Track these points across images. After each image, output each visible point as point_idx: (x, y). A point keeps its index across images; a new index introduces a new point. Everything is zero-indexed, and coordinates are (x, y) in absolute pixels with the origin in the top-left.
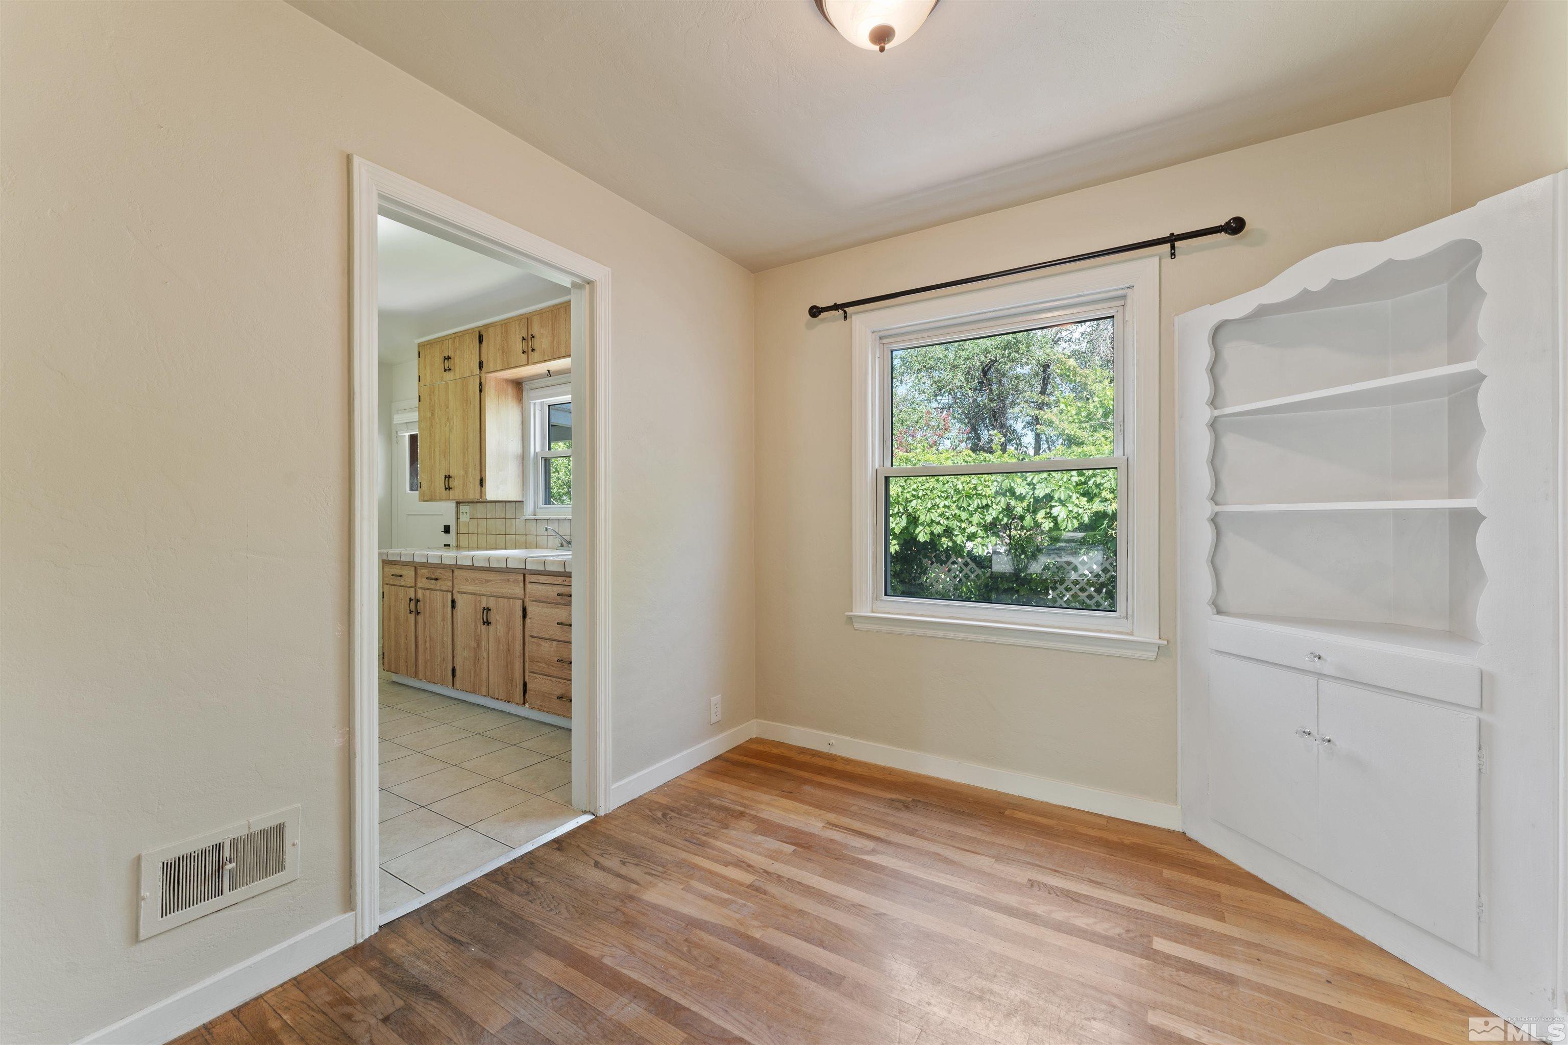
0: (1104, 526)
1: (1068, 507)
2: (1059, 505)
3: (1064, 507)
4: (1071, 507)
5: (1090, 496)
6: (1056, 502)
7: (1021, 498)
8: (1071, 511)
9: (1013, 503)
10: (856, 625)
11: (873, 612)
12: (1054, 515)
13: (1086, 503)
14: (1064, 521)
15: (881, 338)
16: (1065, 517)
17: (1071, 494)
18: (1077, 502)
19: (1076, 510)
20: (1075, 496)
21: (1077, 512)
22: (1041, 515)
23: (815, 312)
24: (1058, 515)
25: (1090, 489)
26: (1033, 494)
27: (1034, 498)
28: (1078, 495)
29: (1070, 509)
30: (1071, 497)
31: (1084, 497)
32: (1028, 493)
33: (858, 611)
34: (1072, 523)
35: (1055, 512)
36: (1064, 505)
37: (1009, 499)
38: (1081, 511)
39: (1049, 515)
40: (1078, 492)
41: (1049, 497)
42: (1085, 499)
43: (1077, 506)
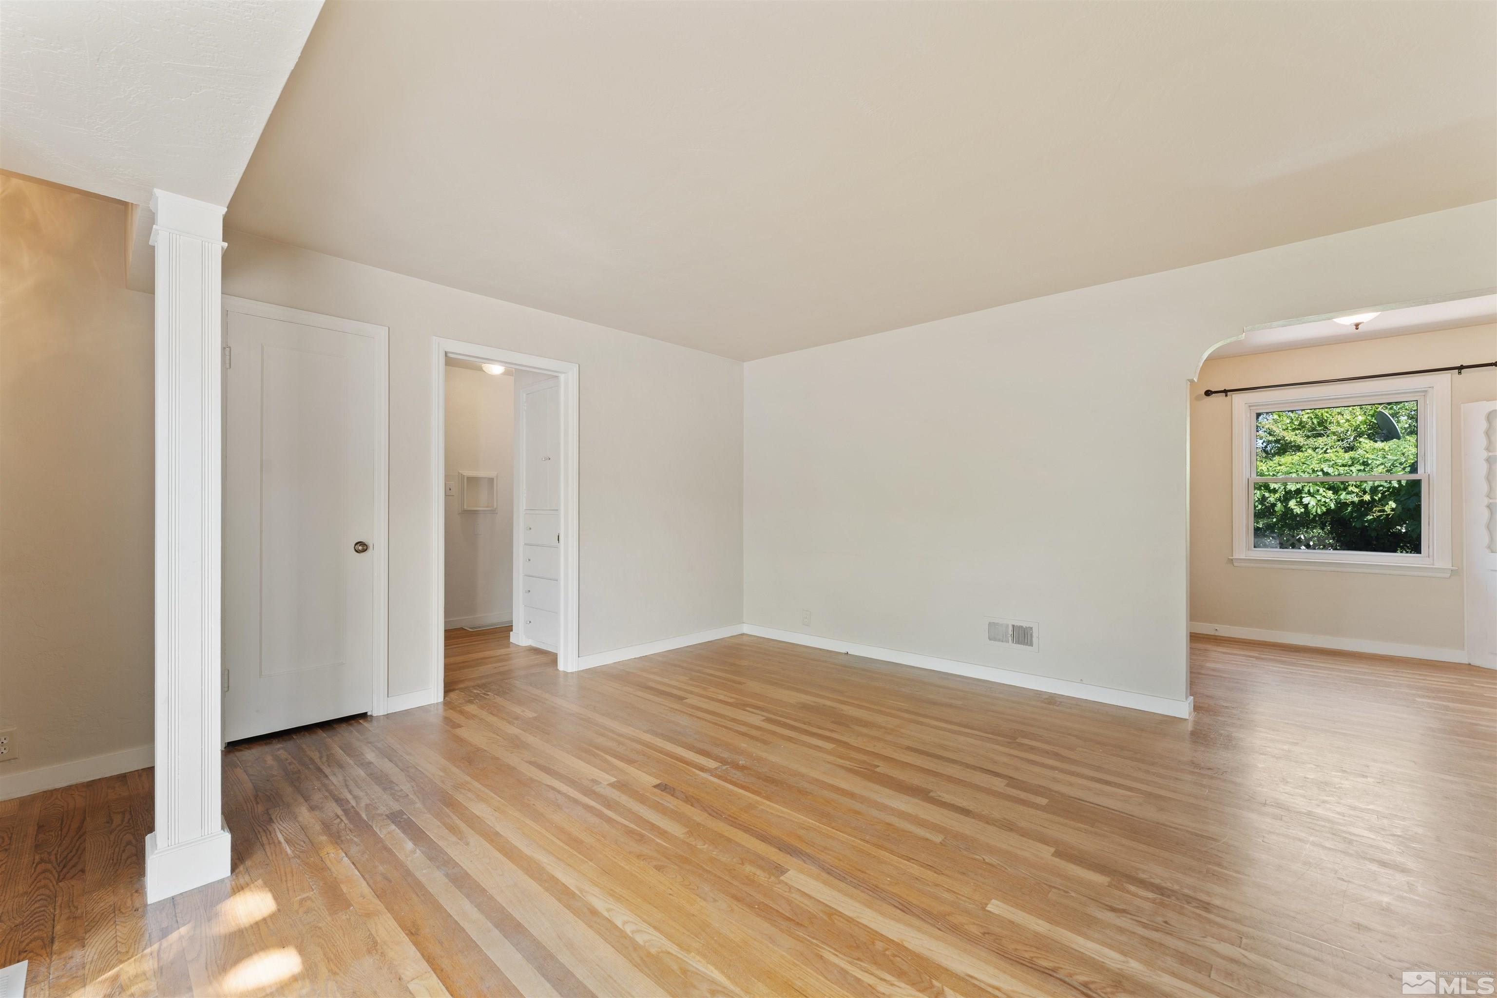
0: (1349, 510)
1: (1316, 498)
2: (1307, 497)
3: (1312, 498)
4: (1319, 497)
5: (1335, 489)
6: (1306, 494)
7: (1275, 491)
8: (1320, 501)
9: (1267, 495)
10: (1235, 564)
11: (1246, 557)
12: (1304, 503)
13: (1332, 495)
14: (1314, 507)
15: (1250, 406)
16: (1315, 505)
17: (1319, 488)
18: (1324, 494)
19: (1323, 499)
20: (1321, 490)
21: (1325, 502)
22: (1292, 504)
23: (1208, 393)
24: (1309, 503)
25: (1335, 485)
26: (1285, 488)
27: (1285, 491)
28: (1324, 489)
29: (1319, 499)
30: (1318, 491)
31: (1329, 490)
32: (1280, 488)
33: (1236, 556)
34: (1321, 508)
35: (1306, 500)
36: (1313, 496)
37: (1264, 492)
38: (1327, 500)
39: (1300, 503)
40: (1324, 487)
41: (1299, 492)
42: (1331, 492)
43: (1324, 497)
